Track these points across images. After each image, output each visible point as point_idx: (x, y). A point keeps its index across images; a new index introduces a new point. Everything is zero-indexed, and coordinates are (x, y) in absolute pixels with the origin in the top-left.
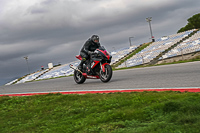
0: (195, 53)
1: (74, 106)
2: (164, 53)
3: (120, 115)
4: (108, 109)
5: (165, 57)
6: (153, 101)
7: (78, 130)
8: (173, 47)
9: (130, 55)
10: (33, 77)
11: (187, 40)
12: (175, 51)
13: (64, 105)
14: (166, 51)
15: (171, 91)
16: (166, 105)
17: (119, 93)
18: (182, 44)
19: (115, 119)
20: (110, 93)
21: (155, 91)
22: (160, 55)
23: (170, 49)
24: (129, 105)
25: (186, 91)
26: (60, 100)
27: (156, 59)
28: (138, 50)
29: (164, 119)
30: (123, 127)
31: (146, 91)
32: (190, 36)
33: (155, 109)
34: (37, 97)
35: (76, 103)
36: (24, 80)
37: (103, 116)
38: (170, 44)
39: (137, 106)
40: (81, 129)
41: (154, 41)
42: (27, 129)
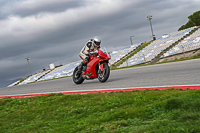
0: (196, 50)
1: (76, 106)
2: (165, 51)
3: (123, 113)
4: (110, 108)
5: (166, 55)
6: (155, 99)
7: (80, 130)
8: (174, 45)
9: (131, 54)
10: (35, 78)
11: (188, 38)
12: (176, 49)
13: (66, 105)
14: (168, 49)
15: (172, 89)
16: (169, 102)
17: (121, 92)
18: (183, 42)
19: (117, 117)
20: (112, 92)
21: (156, 90)
22: (162, 54)
23: (171, 47)
24: (131, 103)
25: (188, 88)
26: (62, 100)
27: (158, 58)
28: (139, 48)
29: (166, 117)
30: (126, 125)
31: (148, 90)
32: (191, 33)
33: (157, 107)
34: (39, 97)
35: (78, 103)
36: (26, 81)
37: (106, 115)
38: (171, 42)
39: (139, 105)
40: (84, 128)
41: (155, 39)
42: (30, 129)
